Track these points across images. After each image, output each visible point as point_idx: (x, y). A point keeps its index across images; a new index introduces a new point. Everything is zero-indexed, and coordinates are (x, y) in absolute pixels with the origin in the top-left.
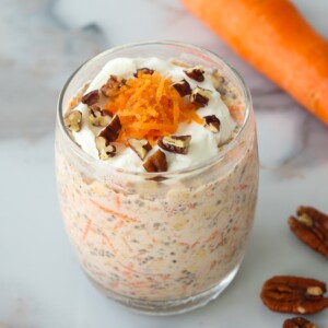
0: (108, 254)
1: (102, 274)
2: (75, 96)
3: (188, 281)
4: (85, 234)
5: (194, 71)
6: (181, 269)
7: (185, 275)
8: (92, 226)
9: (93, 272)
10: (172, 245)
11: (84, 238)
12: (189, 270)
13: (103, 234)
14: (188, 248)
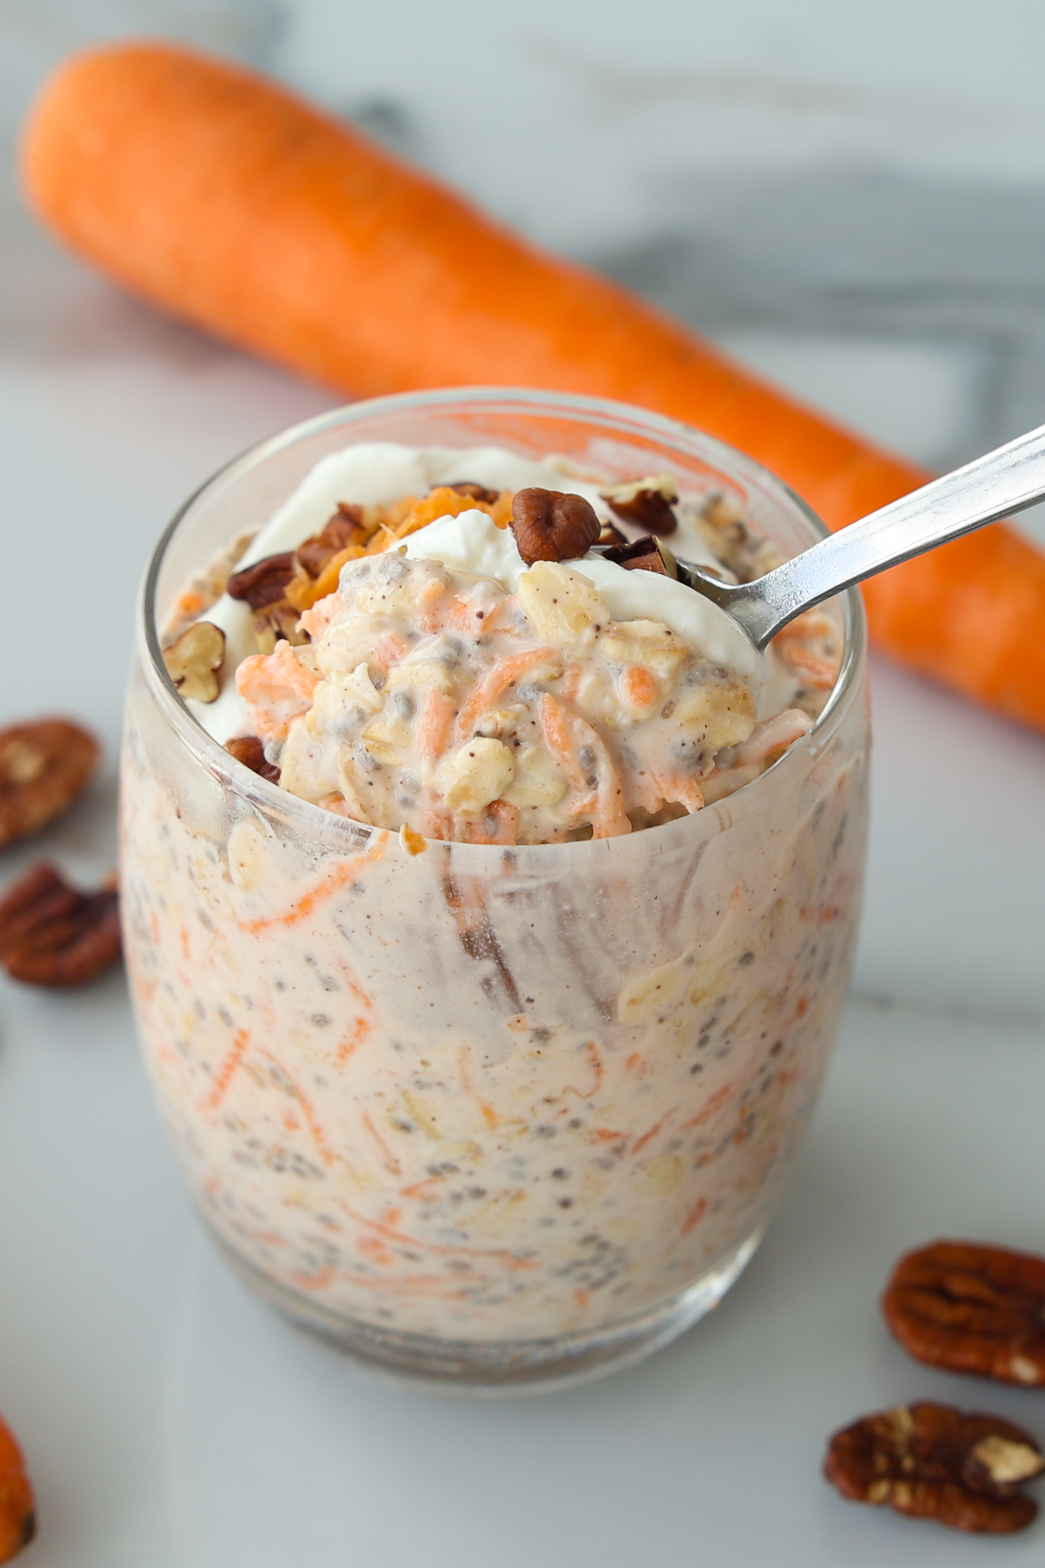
0: (302, 1169)
1: (274, 1238)
2: (201, 573)
3: (597, 1273)
4: (222, 1084)
5: (643, 496)
6: (580, 1232)
7: (589, 1253)
8: (250, 1055)
9: (240, 1228)
10: (564, 1137)
11: (215, 1099)
12: (608, 1234)
13: (293, 1091)
14: (618, 1151)
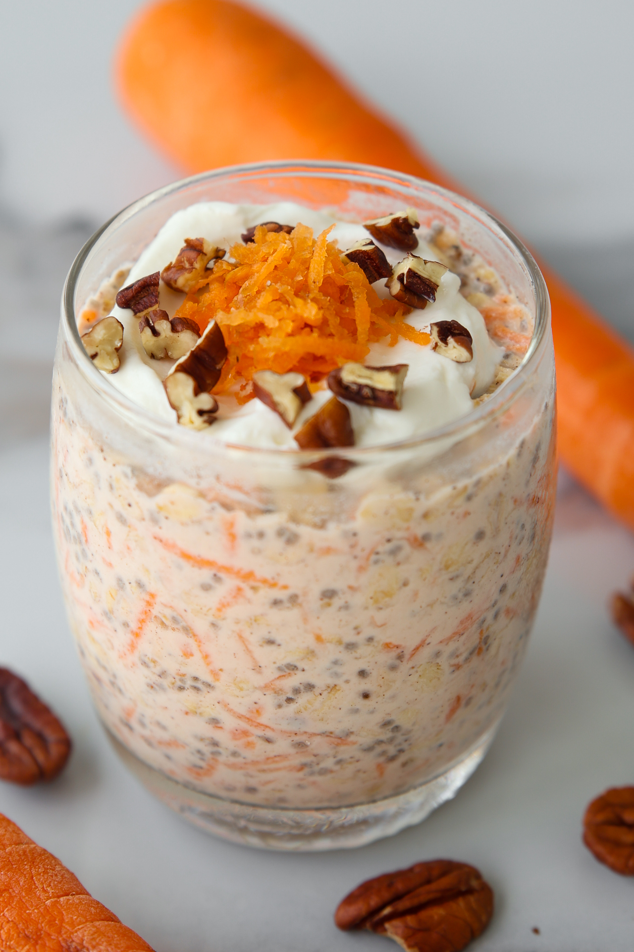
0: (197, 685)
1: (173, 743)
3: (392, 750)
4: (137, 635)
6: (379, 717)
7: (386, 735)
8: (156, 610)
9: (148, 742)
10: (363, 650)
11: (133, 647)
12: (400, 720)
13: (188, 630)
14: (400, 657)
